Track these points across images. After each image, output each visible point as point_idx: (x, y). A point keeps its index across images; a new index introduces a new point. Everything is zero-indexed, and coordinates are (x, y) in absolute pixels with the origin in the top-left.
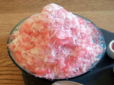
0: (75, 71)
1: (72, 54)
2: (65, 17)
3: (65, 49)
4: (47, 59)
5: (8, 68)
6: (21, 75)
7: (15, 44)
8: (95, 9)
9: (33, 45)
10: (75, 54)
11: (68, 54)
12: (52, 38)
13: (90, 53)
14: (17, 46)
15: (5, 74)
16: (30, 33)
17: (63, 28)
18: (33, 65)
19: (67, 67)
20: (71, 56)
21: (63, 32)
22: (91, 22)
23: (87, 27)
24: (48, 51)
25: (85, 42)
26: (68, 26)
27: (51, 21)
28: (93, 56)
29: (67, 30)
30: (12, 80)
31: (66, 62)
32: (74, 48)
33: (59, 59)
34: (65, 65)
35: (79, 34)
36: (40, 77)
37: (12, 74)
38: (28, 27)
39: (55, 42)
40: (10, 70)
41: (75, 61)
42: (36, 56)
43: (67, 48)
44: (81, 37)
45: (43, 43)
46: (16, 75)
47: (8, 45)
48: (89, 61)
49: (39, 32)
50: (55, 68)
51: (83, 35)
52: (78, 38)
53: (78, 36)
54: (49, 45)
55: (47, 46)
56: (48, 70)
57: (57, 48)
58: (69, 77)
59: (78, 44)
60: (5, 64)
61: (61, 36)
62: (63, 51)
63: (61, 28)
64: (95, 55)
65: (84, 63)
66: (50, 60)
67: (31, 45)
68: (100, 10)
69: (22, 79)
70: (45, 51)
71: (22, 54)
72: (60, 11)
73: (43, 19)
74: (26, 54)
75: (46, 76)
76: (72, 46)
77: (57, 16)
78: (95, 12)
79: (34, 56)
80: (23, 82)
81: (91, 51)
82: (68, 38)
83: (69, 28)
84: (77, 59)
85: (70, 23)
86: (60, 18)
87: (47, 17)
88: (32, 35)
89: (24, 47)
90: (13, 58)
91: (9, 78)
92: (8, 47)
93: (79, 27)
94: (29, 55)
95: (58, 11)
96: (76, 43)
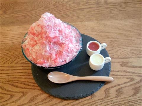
0: (62, 62)
1: (59, 49)
2: (54, 22)
3: (55, 45)
4: (44, 52)
5: (23, 65)
6: (31, 70)
7: (26, 44)
8: (83, 20)
9: (36, 43)
10: (62, 49)
11: (57, 49)
12: (46, 37)
13: (72, 49)
14: (27, 45)
15: (21, 69)
16: (34, 34)
17: (53, 29)
18: (36, 58)
19: (56, 59)
20: (59, 51)
21: (53, 32)
22: (75, 28)
23: (72, 32)
24: (44, 46)
25: (68, 41)
26: (56, 28)
27: (45, 24)
28: (74, 51)
29: (55, 31)
30: (25, 73)
31: (56, 55)
32: (62, 45)
33: (51, 52)
34: (55, 57)
35: (64, 34)
36: (40, 66)
37: (25, 69)
38: (33, 30)
39: (48, 40)
40: (24, 66)
41: (62, 55)
42: (38, 51)
43: (56, 45)
44: (65, 37)
45: (41, 41)
46: (28, 69)
47: (22, 45)
48: (71, 55)
49: (39, 33)
50: (49, 60)
51: (66, 35)
52: (63, 37)
53: (63, 36)
54: (44, 42)
55: (43, 43)
56: (45, 61)
57: (50, 45)
58: (58, 66)
59: (63, 41)
60: (21, 62)
61: (52, 35)
62: (54, 47)
63: (52, 30)
64: (75, 50)
65: (68, 56)
66: (46, 53)
67: (34, 42)
68: (87, 21)
69: (31, 72)
70: (42, 47)
71: (30, 50)
72: (51, 18)
73: (41, 23)
74: (32, 50)
75: (44, 65)
76: (60, 44)
77: (49, 21)
78: (83, 23)
79: (37, 51)
80: (32, 74)
81: (72, 47)
82: (56, 36)
83: (57, 30)
84: (63, 52)
85: (57, 26)
86: (51, 22)
87: (43, 21)
88: (35, 35)
89: (31, 44)
90: (25, 54)
91: (23, 72)
92: (22, 46)
93: (63, 29)
94: (34, 50)
95: (50, 18)
96: (62, 41)
